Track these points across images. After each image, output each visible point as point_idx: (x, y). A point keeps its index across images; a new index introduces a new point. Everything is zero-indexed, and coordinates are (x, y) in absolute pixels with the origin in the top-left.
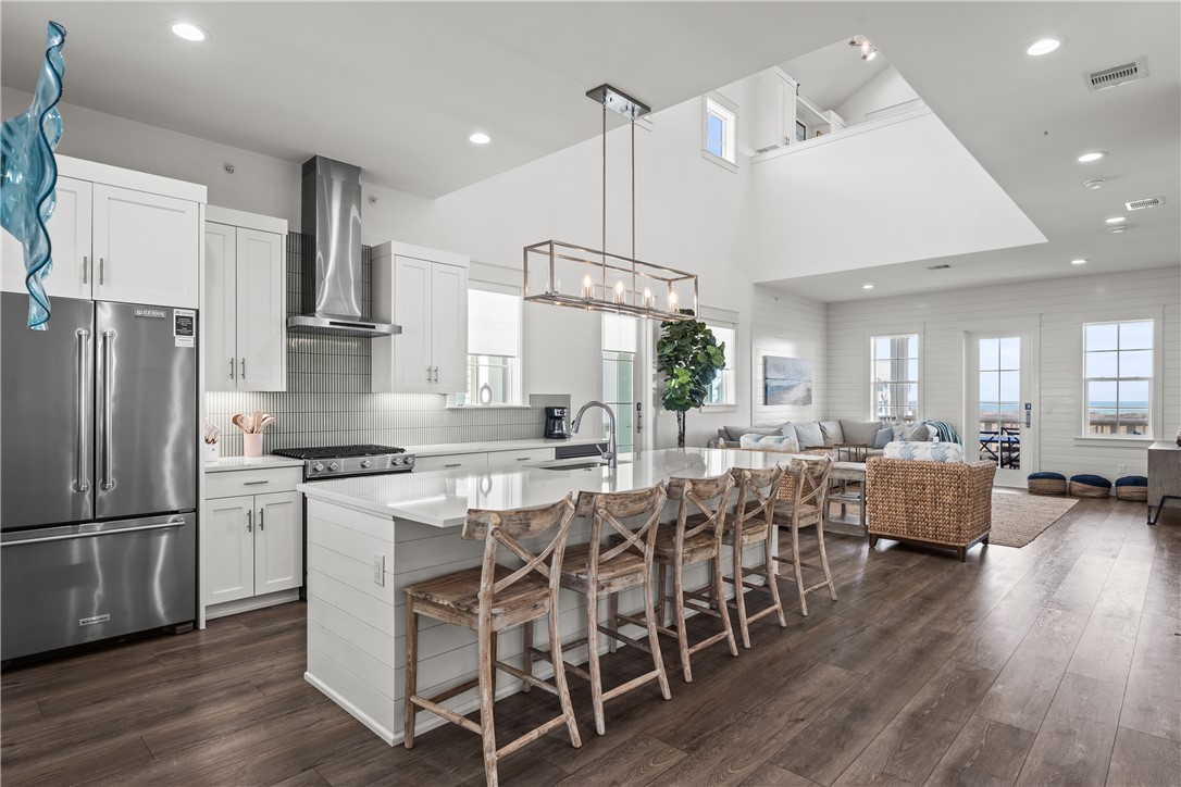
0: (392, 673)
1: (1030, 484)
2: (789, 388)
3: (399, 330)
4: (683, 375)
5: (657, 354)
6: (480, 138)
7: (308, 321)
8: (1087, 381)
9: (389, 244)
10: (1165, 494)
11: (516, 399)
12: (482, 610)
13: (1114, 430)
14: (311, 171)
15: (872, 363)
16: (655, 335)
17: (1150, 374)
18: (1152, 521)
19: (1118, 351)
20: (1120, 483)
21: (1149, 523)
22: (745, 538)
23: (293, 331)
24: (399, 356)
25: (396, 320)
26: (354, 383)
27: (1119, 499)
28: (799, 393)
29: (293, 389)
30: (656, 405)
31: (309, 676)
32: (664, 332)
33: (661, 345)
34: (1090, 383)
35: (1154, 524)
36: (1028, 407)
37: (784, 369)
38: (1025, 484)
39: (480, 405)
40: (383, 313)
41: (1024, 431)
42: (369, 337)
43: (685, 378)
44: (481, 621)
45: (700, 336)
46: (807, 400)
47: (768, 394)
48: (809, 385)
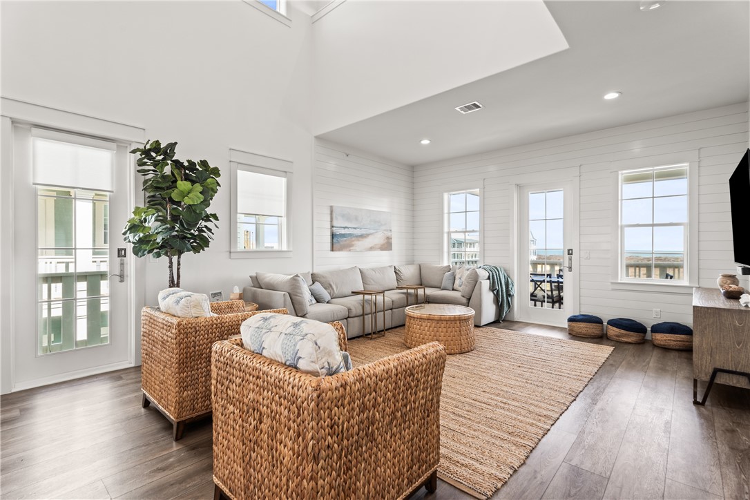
1: (569, 326)
2: (362, 236)
8: (622, 227)
10: (718, 365)
13: (649, 275)
15: (446, 216)
17: (685, 220)
18: (699, 399)
19: (653, 197)
20: (657, 329)
21: (695, 403)
27: (655, 346)
28: (378, 239)
34: (626, 229)
35: (703, 404)
36: (570, 252)
37: (356, 218)
38: (565, 325)
41: (566, 273)
46: (387, 246)
47: (337, 241)
48: (389, 234)
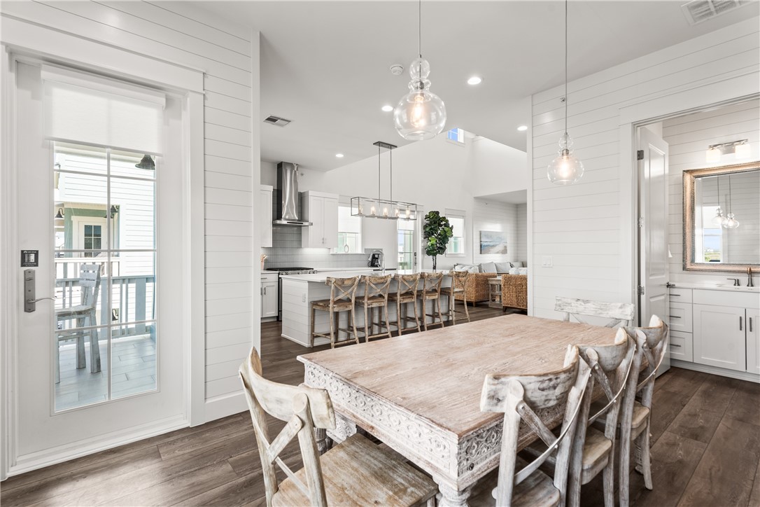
0: (307, 327)
2: (493, 246)
3: (312, 224)
4: (433, 240)
5: (423, 231)
6: (340, 156)
7: (278, 222)
9: (308, 192)
11: (359, 251)
12: (331, 305)
14: (280, 166)
16: (422, 223)
22: (427, 297)
23: (274, 225)
24: (312, 233)
25: (311, 221)
26: (295, 244)
28: (500, 248)
29: (275, 246)
30: (423, 253)
31: (282, 335)
32: (427, 222)
33: (425, 227)
37: (491, 237)
39: (344, 253)
40: (306, 218)
42: (301, 226)
43: (434, 242)
44: (331, 308)
45: (443, 223)
46: (505, 251)
47: (482, 249)
48: (506, 244)
